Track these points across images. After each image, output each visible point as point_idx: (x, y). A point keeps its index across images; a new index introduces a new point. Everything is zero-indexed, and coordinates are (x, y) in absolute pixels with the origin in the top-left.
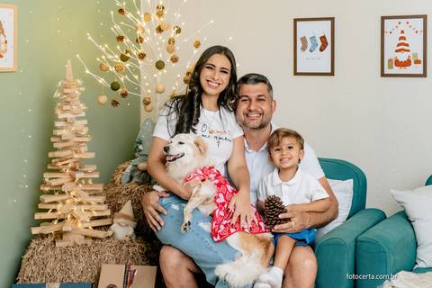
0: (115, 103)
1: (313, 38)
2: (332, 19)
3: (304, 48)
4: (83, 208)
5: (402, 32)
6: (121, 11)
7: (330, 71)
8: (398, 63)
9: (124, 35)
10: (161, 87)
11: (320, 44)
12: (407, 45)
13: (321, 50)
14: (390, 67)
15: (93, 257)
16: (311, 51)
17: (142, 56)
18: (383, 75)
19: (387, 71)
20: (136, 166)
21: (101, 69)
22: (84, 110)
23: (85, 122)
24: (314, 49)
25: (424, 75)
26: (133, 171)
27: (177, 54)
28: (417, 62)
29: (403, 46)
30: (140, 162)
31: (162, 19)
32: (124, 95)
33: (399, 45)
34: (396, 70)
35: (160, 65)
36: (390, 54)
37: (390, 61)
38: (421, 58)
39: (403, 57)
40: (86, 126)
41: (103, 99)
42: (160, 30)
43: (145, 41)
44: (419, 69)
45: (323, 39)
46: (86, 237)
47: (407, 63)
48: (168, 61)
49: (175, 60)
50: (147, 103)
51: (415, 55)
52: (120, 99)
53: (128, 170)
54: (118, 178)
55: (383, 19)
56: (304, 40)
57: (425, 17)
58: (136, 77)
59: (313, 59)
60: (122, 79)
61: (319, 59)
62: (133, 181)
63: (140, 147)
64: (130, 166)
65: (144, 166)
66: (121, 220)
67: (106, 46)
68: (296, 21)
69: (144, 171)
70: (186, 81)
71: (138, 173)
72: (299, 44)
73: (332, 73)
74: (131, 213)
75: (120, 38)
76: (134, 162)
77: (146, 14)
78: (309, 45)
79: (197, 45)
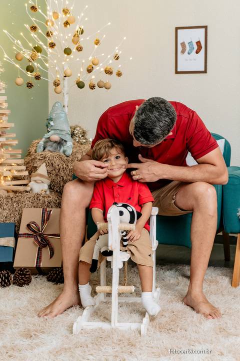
0: (30, 85)
1: (190, 43)
2: (206, 27)
3: (183, 52)
4: (5, 168)
6: (33, 8)
7: (203, 70)
9: (36, 25)
10: (69, 72)
11: (196, 48)
13: (197, 52)
15: (15, 205)
16: (189, 54)
17: (52, 45)
20: (49, 138)
21: (17, 58)
22: (4, 88)
23: (5, 98)
24: (191, 52)
26: (46, 143)
27: (81, 44)
30: (55, 134)
31: (68, 15)
32: (37, 78)
35: (67, 51)
40: (6, 101)
41: (20, 80)
42: (67, 23)
43: (54, 34)
45: (198, 43)
46: (8, 191)
48: (74, 50)
49: (79, 49)
50: (56, 84)
52: (34, 82)
53: (42, 142)
54: (32, 150)
56: (183, 44)
58: (47, 65)
59: (191, 60)
60: (36, 64)
61: (195, 60)
62: (48, 148)
63: (52, 123)
64: (44, 139)
65: (56, 138)
66: (37, 178)
67: (22, 34)
68: (177, 29)
69: (56, 142)
70: (89, 71)
71: (50, 143)
72: (180, 48)
73: (205, 72)
74: (46, 174)
75: (34, 28)
76: (46, 136)
77: (54, 13)
78: (188, 48)
79: (97, 42)
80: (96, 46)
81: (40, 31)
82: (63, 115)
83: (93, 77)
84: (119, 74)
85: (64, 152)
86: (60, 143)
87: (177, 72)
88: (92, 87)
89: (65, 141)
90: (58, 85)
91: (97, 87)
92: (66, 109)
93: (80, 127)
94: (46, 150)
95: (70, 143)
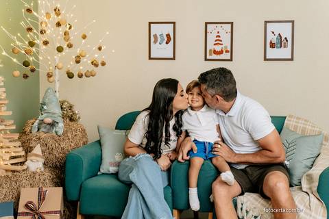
0: (26, 76)
1: (161, 35)
2: (174, 23)
3: (155, 42)
4: (4, 151)
5: (218, 32)
6: (29, 10)
7: (172, 57)
8: (216, 52)
9: (31, 27)
10: (60, 65)
11: (166, 39)
12: (221, 41)
13: (167, 43)
14: (211, 55)
16: (160, 44)
17: (46, 43)
18: (206, 59)
19: (208, 57)
20: (43, 120)
21: (14, 52)
22: (2, 81)
23: (4, 89)
24: (162, 43)
25: (231, 60)
26: (39, 124)
27: (72, 42)
28: (227, 51)
29: (218, 41)
30: (47, 117)
31: (60, 17)
32: (33, 70)
33: (216, 41)
34: (214, 57)
35: (60, 49)
36: (210, 46)
37: (211, 50)
38: (229, 49)
39: (218, 48)
40: (4, 92)
41: (17, 73)
42: (59, 24)
43: (47, 32)
44: (228, 56)
45: (168, 36)
46: (6, 170)
47: (221, 52)
49: (70, 46)
50: (49, 76)
51: (226, 47)
52: (29, 73)
53: (36, 124)
54: (28, 129)
55: (206, 23)
56: (155, 36)
57: (232, 23)
59: (161, 49)
60: (31, 59)
61: (165, 49)
62: (42, 130)
63: (45, 107)
64: (37, 121)
65: (49, 120)
66: (33, 158)
67: (19, 34)
68: (150, 23)
69: (49, 124)
70: (78, 62)
71: (44, 125)
72: (153, 39)
73: (174, 59)
74: (40, 153)
75: (30, 30)
76: (40, 118)
77: (47, 14)
78: (159, 40)
79: (84, 37)
80: (83, 41)
81: (35, 31)
82: (55, 100)
83: (81, 68)
84: (103, 64)
85: (56, 132)
86: (53, 125)
87: (150, 58)
88: (80, 76)
89: (57, 123)
90: (51, 76)
91: (84, 76)
92: (57, 94)
93: (67, 102)
94: (40, 131)
95: (61, 125)
